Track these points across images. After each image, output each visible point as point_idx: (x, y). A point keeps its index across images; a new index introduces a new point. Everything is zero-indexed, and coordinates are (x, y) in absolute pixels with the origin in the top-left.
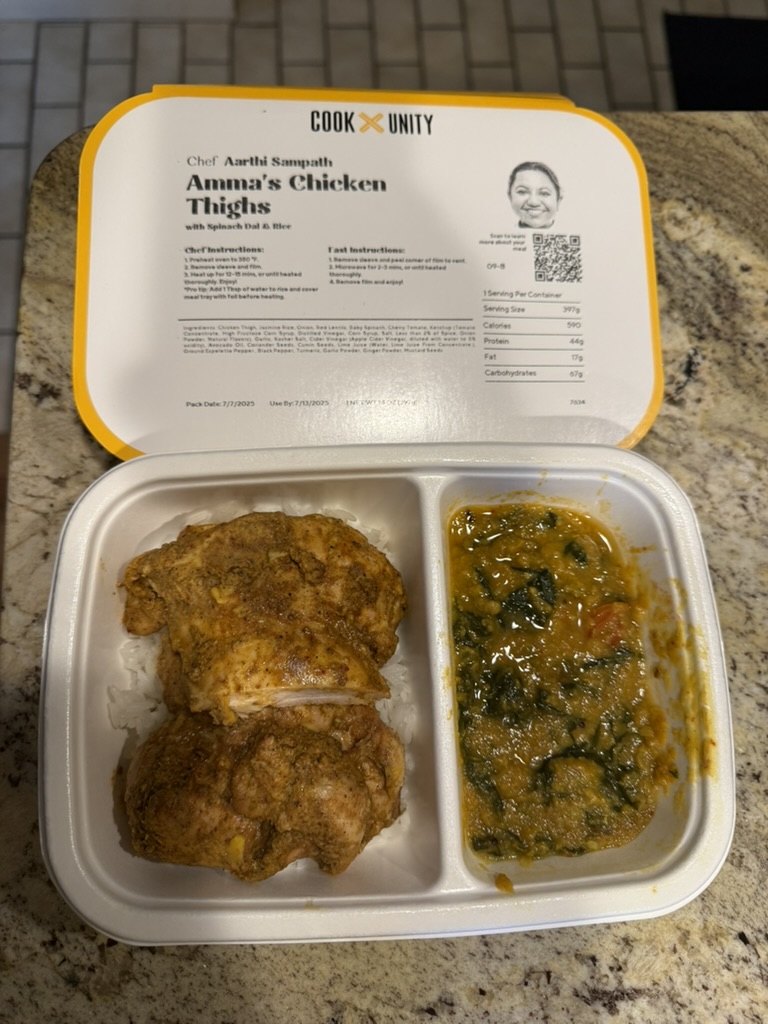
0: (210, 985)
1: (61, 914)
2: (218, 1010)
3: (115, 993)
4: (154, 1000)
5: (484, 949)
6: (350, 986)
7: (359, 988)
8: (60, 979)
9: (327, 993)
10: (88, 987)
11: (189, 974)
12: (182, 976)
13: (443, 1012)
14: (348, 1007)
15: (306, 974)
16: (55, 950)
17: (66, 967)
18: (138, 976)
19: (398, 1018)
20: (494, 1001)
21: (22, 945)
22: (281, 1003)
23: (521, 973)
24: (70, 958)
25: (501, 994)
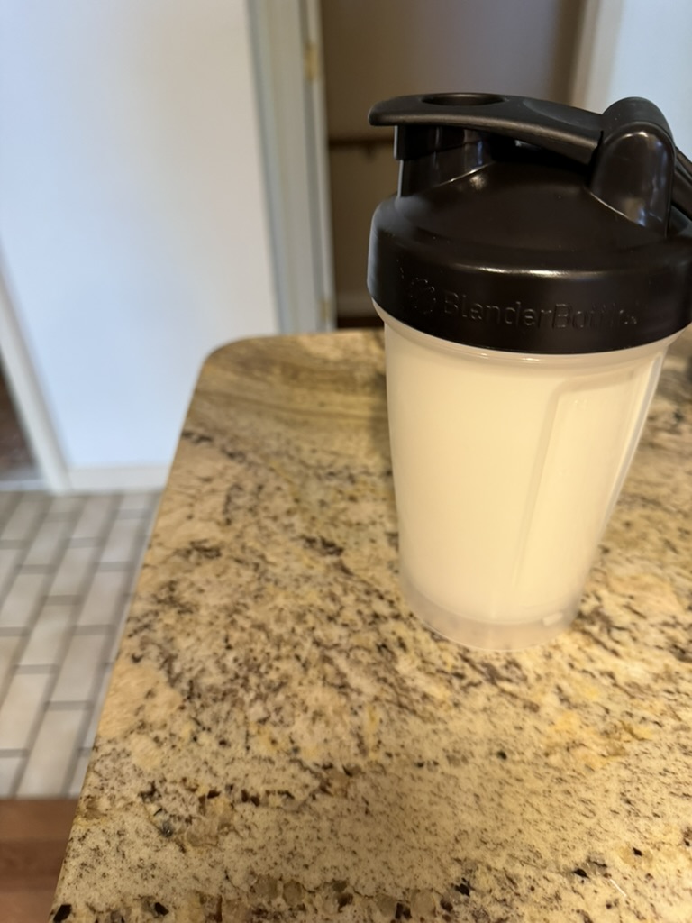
0: (319, 838)
1: (164, 766)
2: (328, 865)
3: (211, 845)
4: (255, 854)
5: (628, 807)
6: (479, 843)
7: (491, 846)
8: (153, 828)
9: (453, 850)
10: (182, 837)
11: (294, 829)
12: (287, 830)
13: (595, 874)
14: (480, 866)
15: (427, 829)
16: (152, 801)
17: (161, 817)
18: (239, 827)
19: (543, 880)
20: (653, 864)
21: (118, 796)
22: (401, 860)
23: (680, 833)
24: (167, 808)
25: (660, 855)
